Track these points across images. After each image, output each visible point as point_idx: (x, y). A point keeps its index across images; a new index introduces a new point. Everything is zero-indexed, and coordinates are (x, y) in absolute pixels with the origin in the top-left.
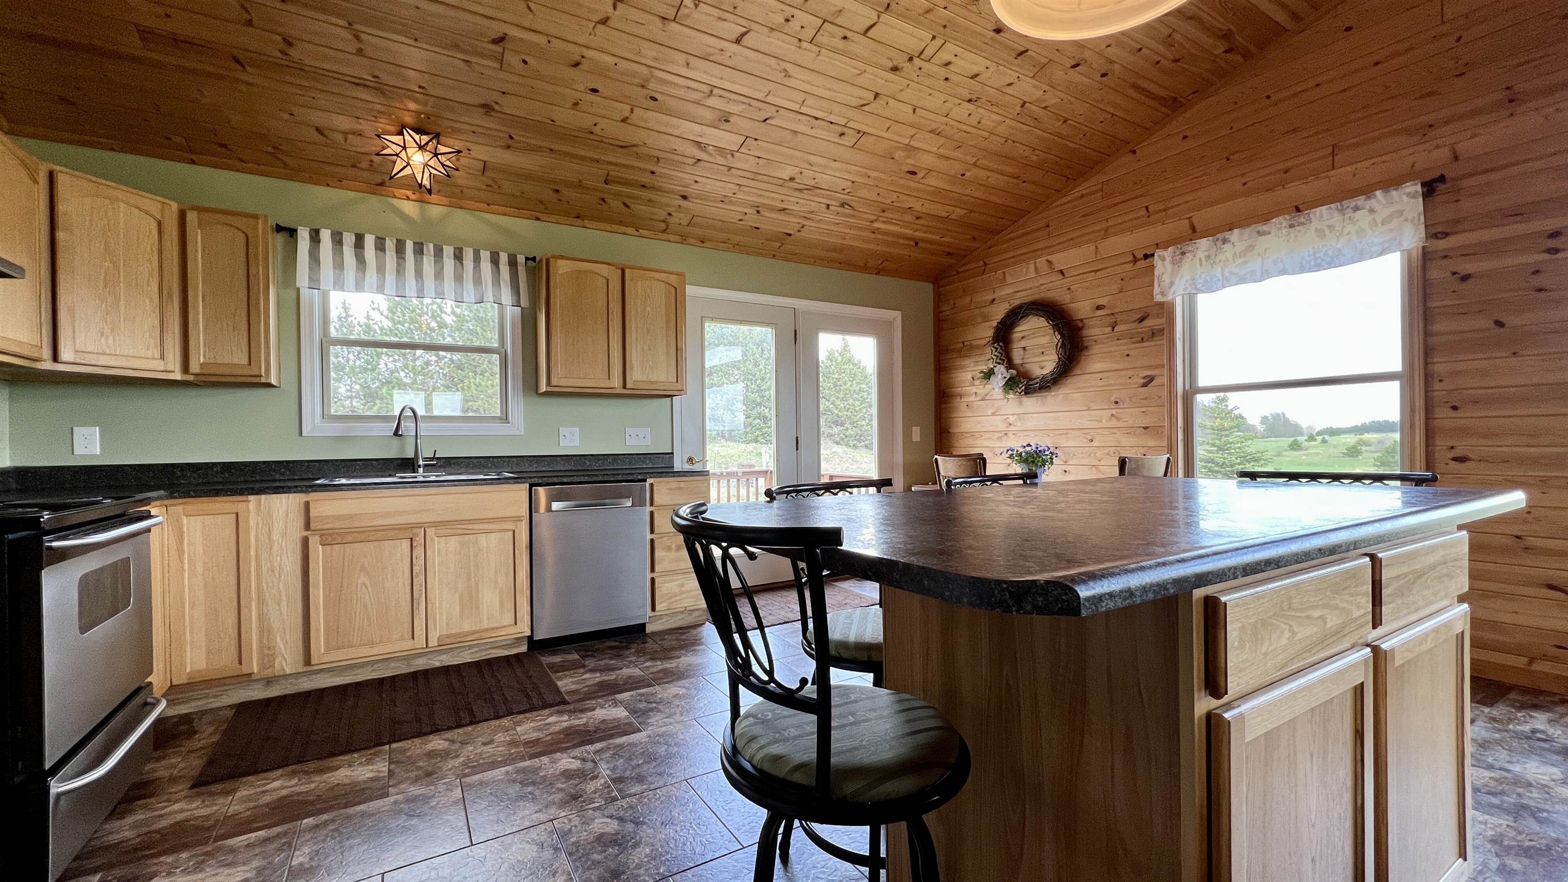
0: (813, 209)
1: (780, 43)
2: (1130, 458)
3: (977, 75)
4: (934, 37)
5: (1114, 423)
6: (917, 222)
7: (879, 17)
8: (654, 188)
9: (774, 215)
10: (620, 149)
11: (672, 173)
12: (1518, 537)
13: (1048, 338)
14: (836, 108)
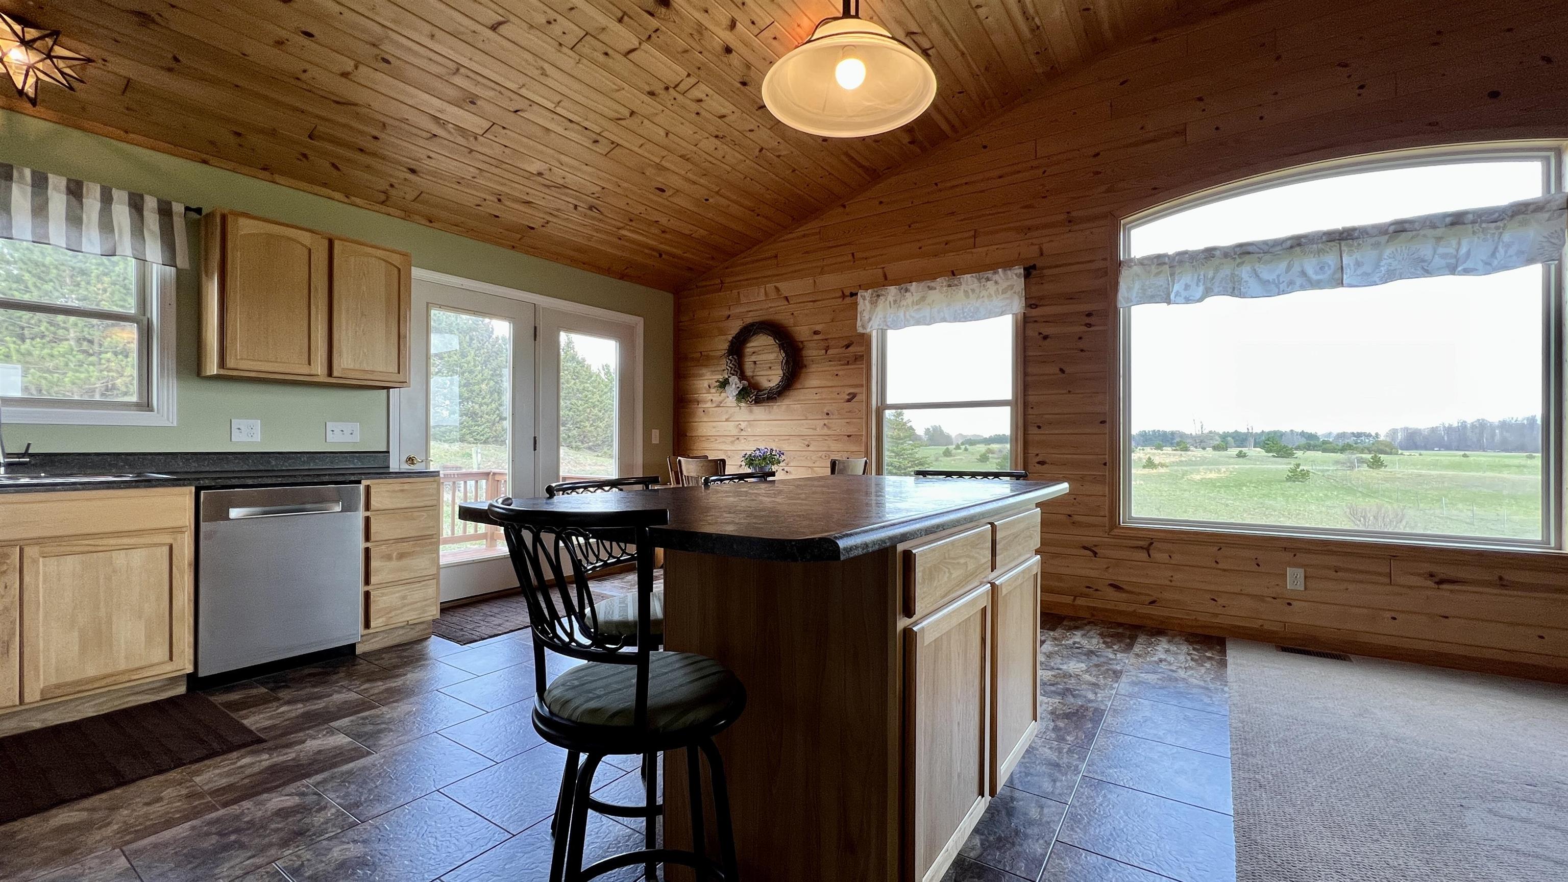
0: (558, 207)
1: (540, 42)
2: (839, 461)
3: (724, 116)
4: (689, 75)
5: (826, 431)
6: (663, 235)
7: (640, 44)
8: (374, 154)
9: (516, 206)
10: (334, 105)
11: (399, 142)
12: (1070, 516)
13: (775, 355)
14: (592, 115)
